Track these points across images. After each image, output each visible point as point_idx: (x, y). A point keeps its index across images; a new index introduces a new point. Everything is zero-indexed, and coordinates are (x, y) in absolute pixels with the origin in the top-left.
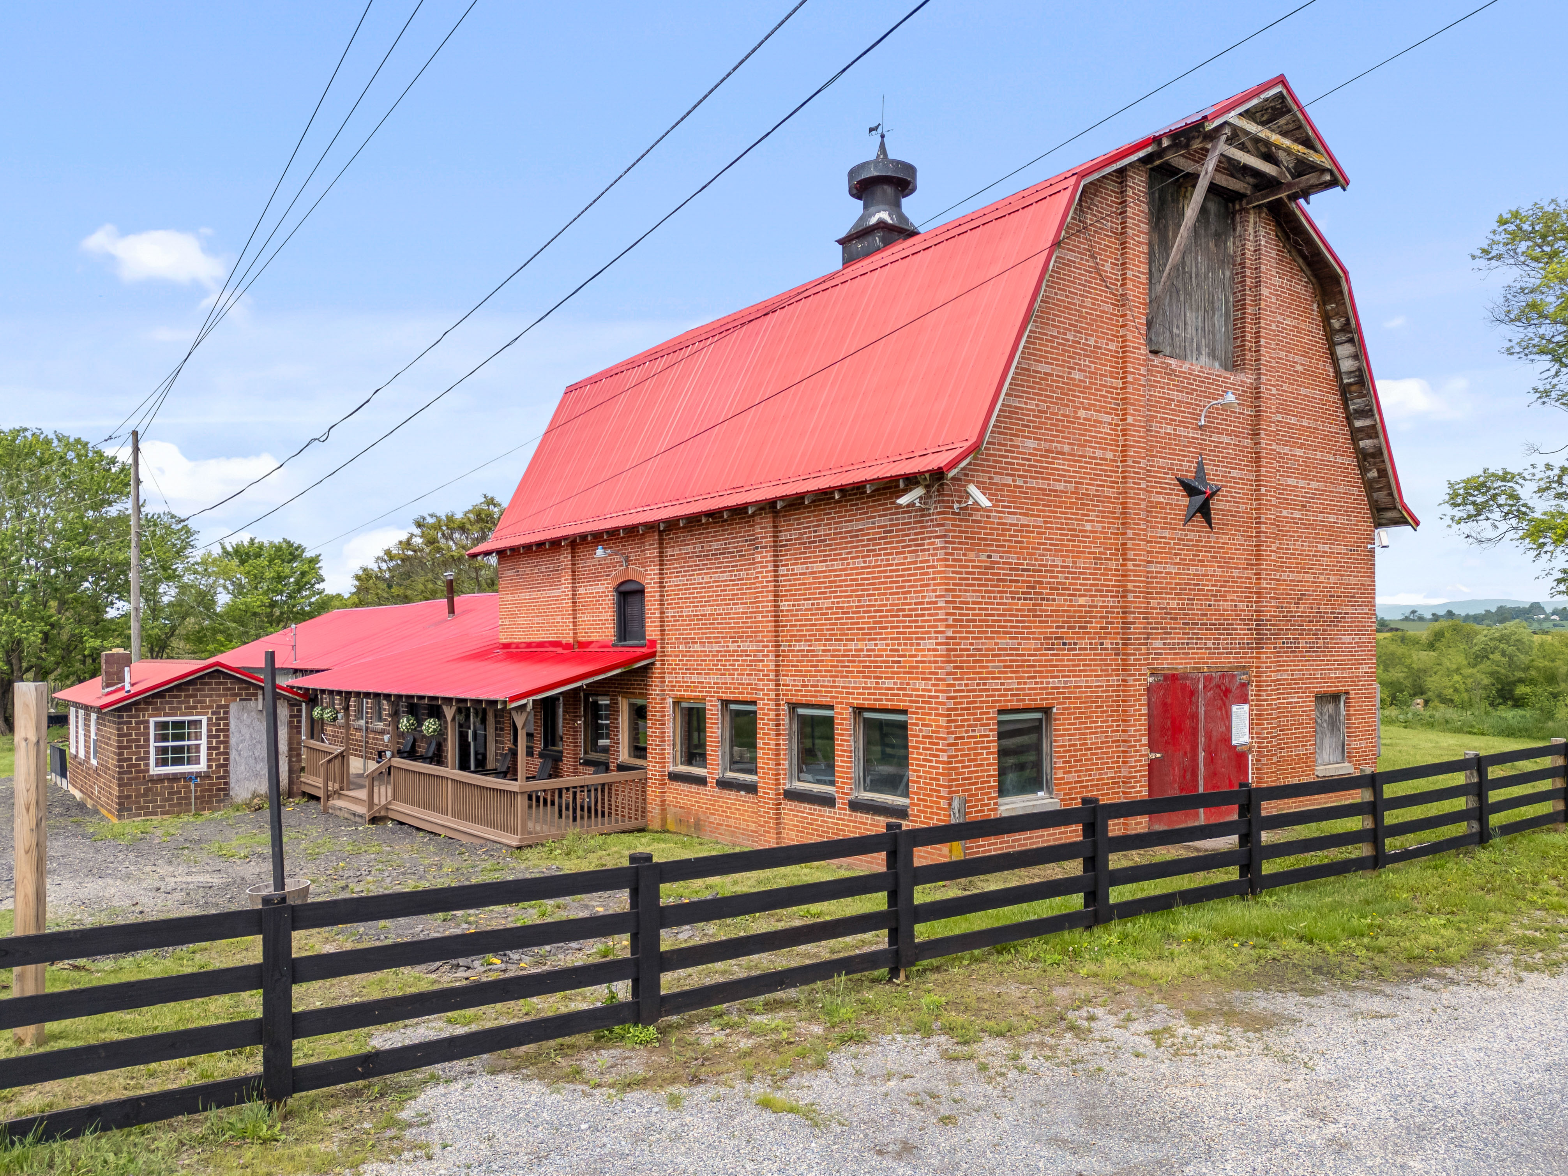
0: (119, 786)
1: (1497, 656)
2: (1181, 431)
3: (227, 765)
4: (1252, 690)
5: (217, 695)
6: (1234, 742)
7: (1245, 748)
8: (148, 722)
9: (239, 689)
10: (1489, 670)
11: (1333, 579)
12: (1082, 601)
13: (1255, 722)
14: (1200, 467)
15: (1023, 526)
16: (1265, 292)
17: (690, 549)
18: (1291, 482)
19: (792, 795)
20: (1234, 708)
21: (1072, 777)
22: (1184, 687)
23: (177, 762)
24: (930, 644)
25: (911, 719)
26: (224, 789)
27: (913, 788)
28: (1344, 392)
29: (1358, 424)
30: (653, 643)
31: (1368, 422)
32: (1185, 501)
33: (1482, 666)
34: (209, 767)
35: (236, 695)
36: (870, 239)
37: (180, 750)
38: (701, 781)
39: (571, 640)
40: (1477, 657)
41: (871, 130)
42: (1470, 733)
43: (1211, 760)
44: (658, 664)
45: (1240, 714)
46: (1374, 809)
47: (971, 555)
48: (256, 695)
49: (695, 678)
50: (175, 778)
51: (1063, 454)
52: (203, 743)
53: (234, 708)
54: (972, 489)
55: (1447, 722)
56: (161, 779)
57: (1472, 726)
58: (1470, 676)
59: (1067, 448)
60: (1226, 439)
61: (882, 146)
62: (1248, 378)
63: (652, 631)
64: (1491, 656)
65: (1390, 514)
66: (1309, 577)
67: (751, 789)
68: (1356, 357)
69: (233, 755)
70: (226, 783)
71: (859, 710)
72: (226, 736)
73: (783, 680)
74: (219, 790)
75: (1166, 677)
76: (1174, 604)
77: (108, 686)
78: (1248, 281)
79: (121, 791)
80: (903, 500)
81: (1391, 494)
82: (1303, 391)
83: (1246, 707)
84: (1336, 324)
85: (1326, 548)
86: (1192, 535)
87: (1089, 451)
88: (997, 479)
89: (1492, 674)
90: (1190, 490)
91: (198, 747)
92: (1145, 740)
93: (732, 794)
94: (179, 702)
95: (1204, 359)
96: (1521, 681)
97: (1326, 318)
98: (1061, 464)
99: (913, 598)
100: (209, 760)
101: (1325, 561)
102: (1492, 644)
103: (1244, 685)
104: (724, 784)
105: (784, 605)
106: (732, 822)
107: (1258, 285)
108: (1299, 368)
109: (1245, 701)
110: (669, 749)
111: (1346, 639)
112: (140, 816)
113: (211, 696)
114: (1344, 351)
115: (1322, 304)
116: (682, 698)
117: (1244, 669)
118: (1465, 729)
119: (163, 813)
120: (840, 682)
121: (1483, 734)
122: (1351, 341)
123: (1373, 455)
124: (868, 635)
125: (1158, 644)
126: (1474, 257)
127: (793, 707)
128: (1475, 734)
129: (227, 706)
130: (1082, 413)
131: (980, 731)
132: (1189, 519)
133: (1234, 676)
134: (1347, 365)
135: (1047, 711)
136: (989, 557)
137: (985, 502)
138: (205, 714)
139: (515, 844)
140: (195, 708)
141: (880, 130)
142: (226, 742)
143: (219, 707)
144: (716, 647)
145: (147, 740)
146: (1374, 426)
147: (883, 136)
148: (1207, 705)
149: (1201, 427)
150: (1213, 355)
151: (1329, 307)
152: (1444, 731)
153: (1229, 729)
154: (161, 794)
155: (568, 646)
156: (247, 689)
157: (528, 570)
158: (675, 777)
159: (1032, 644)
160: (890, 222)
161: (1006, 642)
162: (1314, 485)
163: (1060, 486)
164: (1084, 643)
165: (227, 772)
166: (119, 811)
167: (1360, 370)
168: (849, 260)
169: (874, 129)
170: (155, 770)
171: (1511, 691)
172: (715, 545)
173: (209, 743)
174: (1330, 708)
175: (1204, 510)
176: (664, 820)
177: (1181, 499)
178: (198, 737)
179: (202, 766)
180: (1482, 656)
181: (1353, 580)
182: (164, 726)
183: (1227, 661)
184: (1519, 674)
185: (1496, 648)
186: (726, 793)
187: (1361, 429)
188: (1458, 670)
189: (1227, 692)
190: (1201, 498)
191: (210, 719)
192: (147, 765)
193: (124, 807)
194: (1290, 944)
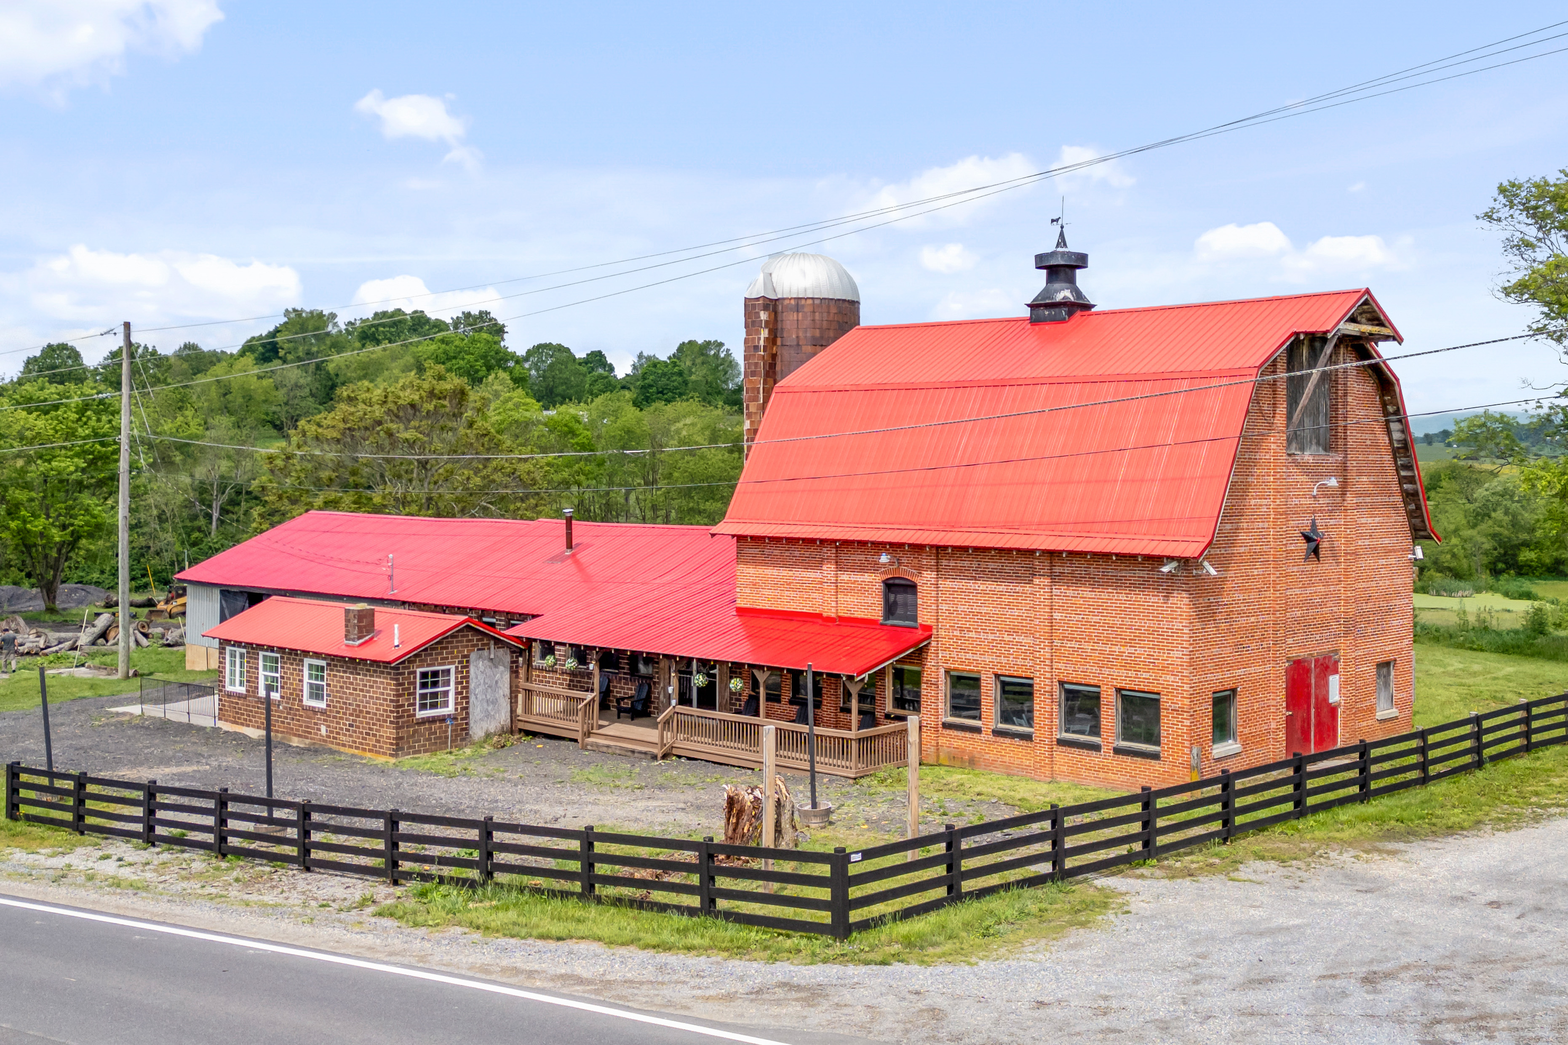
0: (397, 728)
2: (1303, 501)
3: (467, 708)
4: (1341, 665)
5: (462, 647)
6: (1331, 701)
7: (1336, 705)
8: (415, 672)
9: (478, 640)
11: (1388, 583)
12: (1252, 619)
13: (1344, 685)
14: (1314, 524)
17: (966, 564)
18: (1363, 521)
19: (1061, 742)
20: (1331, 678)
21: (1247, 731)
22: (1304, 668)
23: (434, 706)
25: (1163, 699)
26: (466, 729)
27: (1163, 740)
29: (1405, 474)
30: (928, 628)
31: (1411, 474)
32: (1305, 546)
34: (456, 709)
35: (473, 646)
36: (1057, 310)
37: (435, 695)
38: (978, 730)
39: (833, 615)
41: (1053, 221)
42: (1471, 649)
43: (1318, 714)
44: (933, 644)
45: (1334, 681)
46: (1422, 750)
47: (1201, 601)
48: (488, 644)
49: (969, 656)
50: (432, 720)
51: (1244, 530)
52: (452, 688)
53: (473, 658)
54: (1206, 564)
56: (424, 721)
58: (1470, 539)
59: (1246, 526)
60: (1328, 501)
61: (1062, 235)
62: (1340, 457)
63: (925, 618)
65: (1422, 533)
66: (1374, 584)
67: (1027, 737)
69: (472, 699)
70: (467, 724)
71: (1119, 690)
72: (467, 682)
73: (1055, 665)
74: (462, 729)
75: (1295, 662)
76: (1299, 614)
77: (359, 638)
78: (1340, 392)
79: (398, 733)
80: (1165, 569)
81: (1423, 521)
83: (1337, 677)
84: (1390, 409)
85: (1384, 562)
86: (1309, 568)
87: (1256, 525)
90: (1308, 539)
91: (446, 694)
92: (1284, 704)
93: (1008, 741)
94: (437, 654)
95: (1314, 447)
97: (1384, 407)
98: (1242, 536)
99: (1164, 624)
100: (456, 704)
101: (1383, 571)
103: (1336, 662)
104: (997, 733)
106: (1007, 759)
107: (1345, 395)
108: (1368, 442)
109: (1336, 672)
110: (941, 705)
111: (1395, 623)
112: (409, 754)
113: (457, 647)
114: (1395, 427)
115: (1382, 399)
116: (955, 670)
117: (1336, 652)
119: (425, 751)
120: (1106, 671)
122: (1400, 420)
123: (1412, 495)
125: (1290, 641)
126: (1478, 218)
127: (1062, 683)
128: (1475, 649)
129: (467, 656)
130: (1254, 503)
131: (1205, 706)
132: (1306, 558)
133: (1331, 657)
134: (1397, 436)
135: (1234, 690)
136: (1209, 601)
137: (1213, 572)
138: (453, 663)
139: (853, 776)
140: (447, 658)
141: (1060, 222)
142: (467, 688)
143: (464, 656)
144: (991, 637)
145: (415, 688)
147: (1062, 227)
148: (1316, 677)
149: (1314, 497)
150: (1319, 444)
151: (1386, 400)
153: (1328, 692)
154: (423, 735)
155: (830, 620)
156: (482, 640)
158: (947, 726)
159: (1228, 651)
160: (1072, 299)
161: (1215, 651)
162: (1377, 519)
164: (1253, 646)
165: (467, 713)
166: (396, 750)
168: (1034, 321)
169: (1057, 220)
170: (421, 714)
173: (457, 688)
174: (1385, 671)
175: (1316, 551)
176: (938, 757)
177: (1303, 545)
178: (448, 683)
179: (450, 709)
181: (1399, 581)
182: (424, 675)
183: (1327, 648)
186: (1001, 740)
189: (1327, 667)
190: (1313, 545)
191: (457, 668)
192: (414, 710)
193: (399, 747)
194: (1393, 823)
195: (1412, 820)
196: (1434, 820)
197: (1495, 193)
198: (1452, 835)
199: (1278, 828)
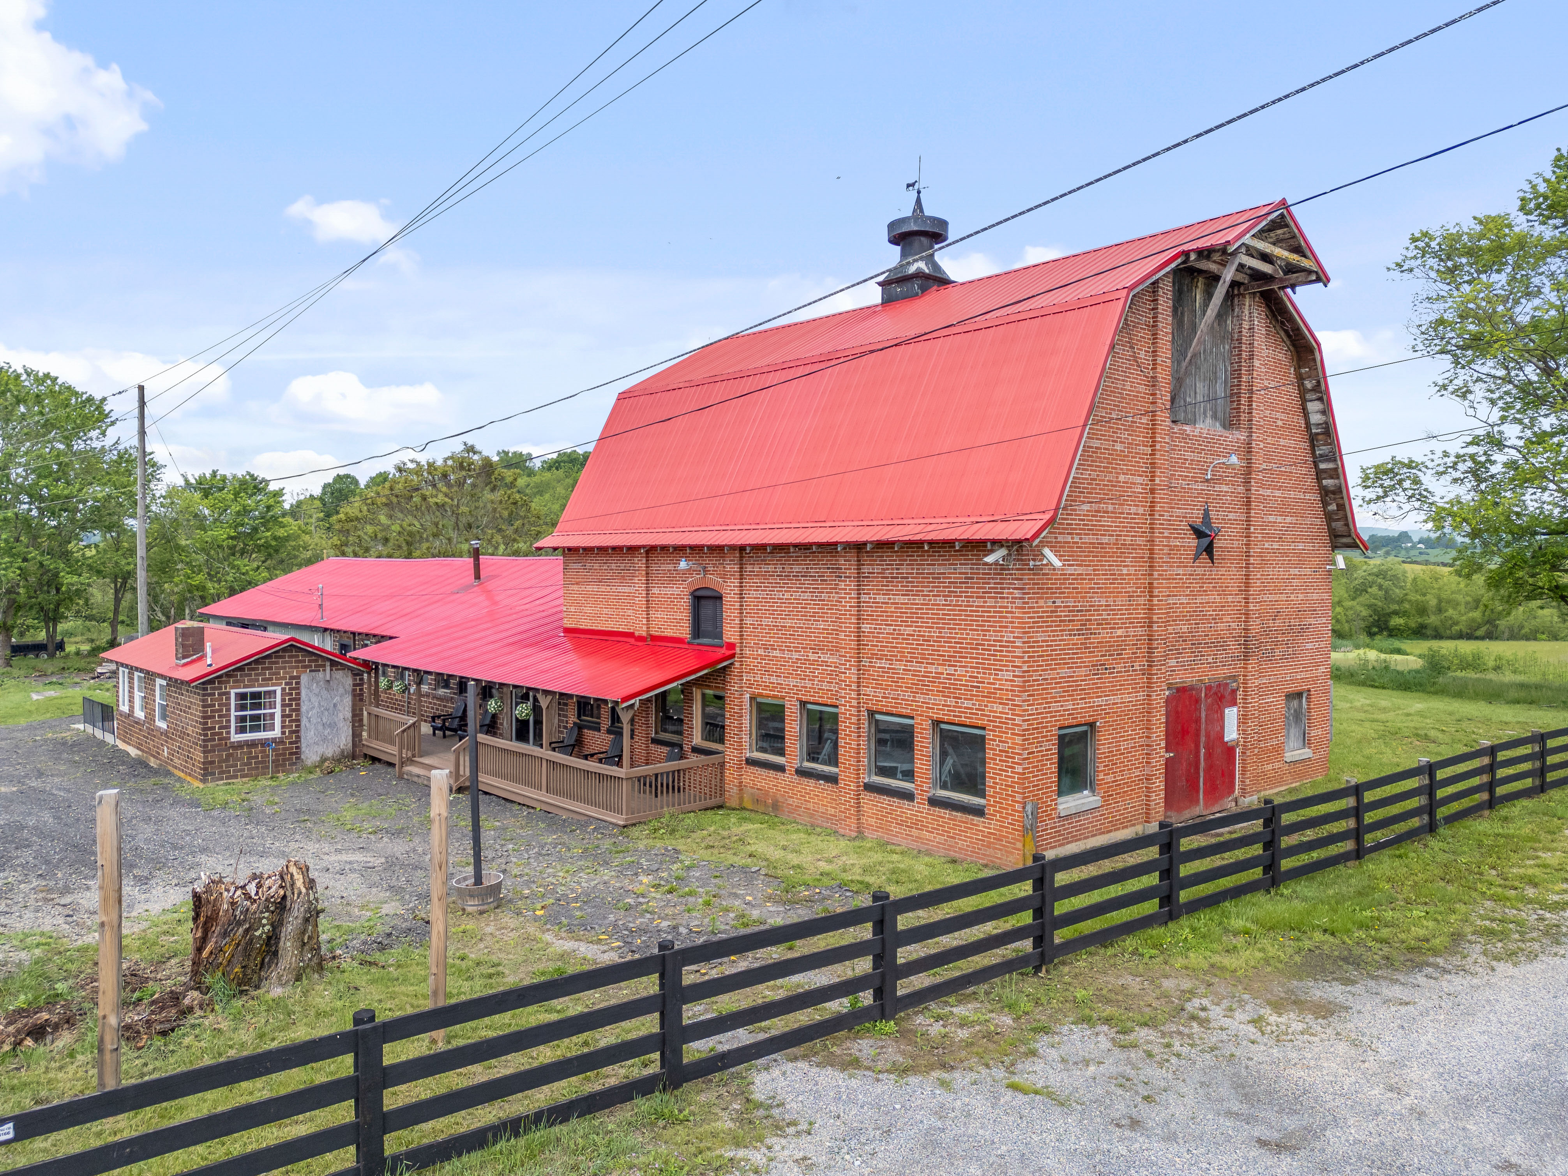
0: (204, 752)
1: (1374, 590)
2: (1192, 485)
3: (298, 731)
4: (1240, 694)
5: (290, 667)
6: (1226, 739)
7: (1233, 743)
8: (229, 693)
9: (309, 661)
10: (1368, 602)
11: (1301, 596)
12: (1119, 632)
13: (1243, 720)
14: (1206, 513)
15: (1079, 575)
16: (1257, 363)
17: (771, 568)
18: (1272, 519)
19: (870, 788)
20: (1227, 711)
21: (1110, 778)
22: (1191, 696)
23: (254, 729)
24: (1009, 675)
25: (990, 735)
26: (296, 753)
27: (989, 791)
28: (1313, 440)
29: (1323, 466)
30: (731, 646)
31: (1331, 466)
32: (1194, 543)
33: (1361, 599)
34: (283, 733)
35: (306, 667)
36: (910, 284)
37: (257, 718)
38: (781, 769)
39: (644, 634)
40: (1357, 590)
41: (908, 185)
42: (1373, 686)
43: (1209, 755)
44: (737, 665)
45: (1231, 715)
46: (1357, 812)
47: (1041, 603)
48: (324, 666)
49: (774, 679)
50: (252, 744)
51: (1107, 512)
52: (278, 711)
53: (304, 679)
54: (1047, 551)
55: (1352, 675)
56: (240, 745)
57: (1374, 680)
58: (1351, 608)
59: (1110, 508)
60: (1225, 488)
61: (919, 202)
62: (1242, 436)
63: (730, 634)
64: (1369, 590)
65: (1344, 540)
66: (1283, 597)
67: (833, 779)
68: (1323, 412)
69: (304, 722)
70: (297, 748)
71: (936, 723)
72: (298, 705)
73: (863, 690)
74: (291, 754)
75: (1178, 690)
76: (1185, 629)
77: (184, 657)
78: (1244, 355)
79: (206, 757)
80: (990, 559)
81: (1347, 525)
82: (1282, 442)
83: (1235, 709)
84: (1309, 384)
85: (1296, 571)
86: (1199, 571)
87: (1126, 508)
88: (1060, 538)
89: (1369, 606)
90: (1199, 534)
91: (272, 716)
92: (1163, 744)
93: (812, 782)
94: (256, 675)
95: (1209, 421)
96: (1396, 613)
97: (1300, 378)
98: (1106, 522)
99: (992, 636)
100: (283, 727)
101: (1295, 582)
102: (1370, 578)
103: (1234, 691)
104: (802, 773)
105: (866, 628)
106: (810, 806)
107: (1251, 357)
108: (1280, 423)
109: (1234, 703)
110: (745, 738)
111: (1310, 646)
112: (222, 779)
113: (284, 668)
114: (1314, 407)
115: (1298, 368)
116: (760, 695)
117: (1234, 678)
118: (1368, 683)
119: (242, 776)
120: (920, 698)
121: (1384, 688)
122: (1320, 399)
123: (1334, 493)
124: (948, 661)
125: (1173, 662)
127: (871, 713)
128: (1376, 687)
129: (298, 677)
130: (1122, 478)
131: (1046, 745)
132: (1196, 558)
133: (1227, 684)
134: (1316, 418)
135: (1092, 725)
136: (1054, 602)
137: (1057, 563)
138: (280, 684)
139: (622, 823)
140: (271, 679)
141: (916, 186)
142: (298, 710)
143: (292, 678)
144: (795, 656)
145: (229, 710)
146: (1336, 469)
147: (919, 192)
148: (1207, 710)
149: (1207, 481)
150: (1215, 417)
151: (1303, 371)
152: (1350, 684)
153: (1223, 728)
154: (242, 759)
155: (641, 639)
156: (316, 661)
157: (596, 566)
158: (751, 762)
159: (1083, 671)
160: (927, 271)
161: (1064, 672)
162: (1288, 520)
163: (1105, 540)
164: (1119, 667)
165: (298, 737)
166: (204, 775)
167: (1326, 423)
168: (888, 300)
169: (911, 185)
170: (235, 737)
171: (1386, 622)
172: (796, 568)
173: (283, 711)
174: (1295, 703)
175: (1209, 550)
176: (741, 799)
177: (1192, 542)
178: (272, 705)
179: (277, 733)
180: (1360, 590)
181: (1315, 596)
182: (242, 696)
183: (1222, 673)
184: (1395, 607)
185: (1374, 582)
186: (805, 781)
187: (1325, 471)
188: (1339, 603)
189: (1221, 698)
190: (1206, 541)
191: (283, 689)
192: (229, 733)
193: (207, 772)
194: (1318, 936)
195: (1348, 931)
196: (1385, 932)
197: (1407, 243)
198: (1420, 966)
199: (1130, 942)
